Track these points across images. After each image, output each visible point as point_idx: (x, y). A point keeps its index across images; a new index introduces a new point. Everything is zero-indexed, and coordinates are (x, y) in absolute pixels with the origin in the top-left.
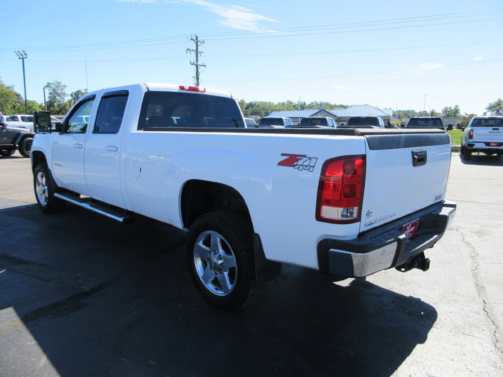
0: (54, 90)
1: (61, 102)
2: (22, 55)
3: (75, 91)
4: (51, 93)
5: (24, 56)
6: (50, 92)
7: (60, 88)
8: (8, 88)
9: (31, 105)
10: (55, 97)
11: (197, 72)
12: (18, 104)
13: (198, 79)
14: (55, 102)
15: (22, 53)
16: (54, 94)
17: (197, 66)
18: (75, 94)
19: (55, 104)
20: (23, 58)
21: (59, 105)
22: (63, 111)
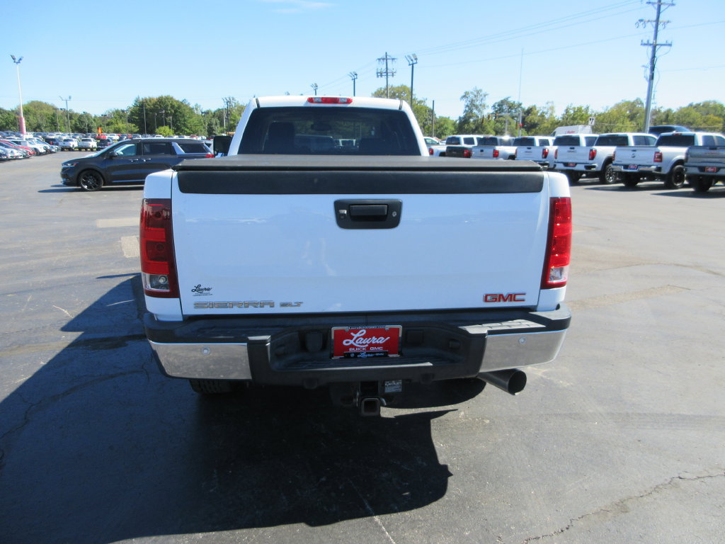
0: (472, 101)
1: (478, 117)
2: (412, 60)
3: (499, 100)
4: (467, 106)
5: (415, 61)
6: (466, 104)
7: (479, 98)
8: (420, 102)
9: (442, 123)
10: (472, 111)
11: (654, 57)
12: (429, 122)
13: (653, 69)
14: (470, 117)
15: (413, 58)
16: (472, 106)
17: (654, 47)
18: (499, 105)
19: (471, 120)
20: (413, 64)
21: (475, 121)
22: (480, 129)
